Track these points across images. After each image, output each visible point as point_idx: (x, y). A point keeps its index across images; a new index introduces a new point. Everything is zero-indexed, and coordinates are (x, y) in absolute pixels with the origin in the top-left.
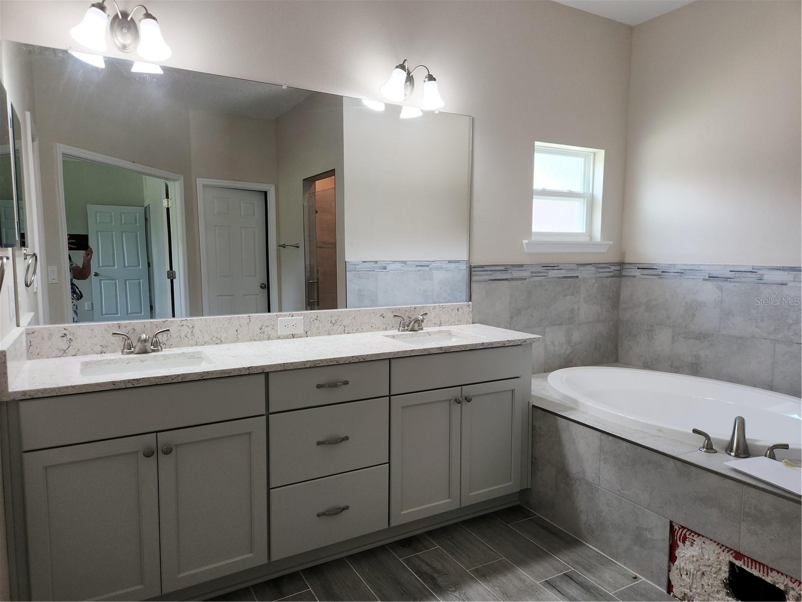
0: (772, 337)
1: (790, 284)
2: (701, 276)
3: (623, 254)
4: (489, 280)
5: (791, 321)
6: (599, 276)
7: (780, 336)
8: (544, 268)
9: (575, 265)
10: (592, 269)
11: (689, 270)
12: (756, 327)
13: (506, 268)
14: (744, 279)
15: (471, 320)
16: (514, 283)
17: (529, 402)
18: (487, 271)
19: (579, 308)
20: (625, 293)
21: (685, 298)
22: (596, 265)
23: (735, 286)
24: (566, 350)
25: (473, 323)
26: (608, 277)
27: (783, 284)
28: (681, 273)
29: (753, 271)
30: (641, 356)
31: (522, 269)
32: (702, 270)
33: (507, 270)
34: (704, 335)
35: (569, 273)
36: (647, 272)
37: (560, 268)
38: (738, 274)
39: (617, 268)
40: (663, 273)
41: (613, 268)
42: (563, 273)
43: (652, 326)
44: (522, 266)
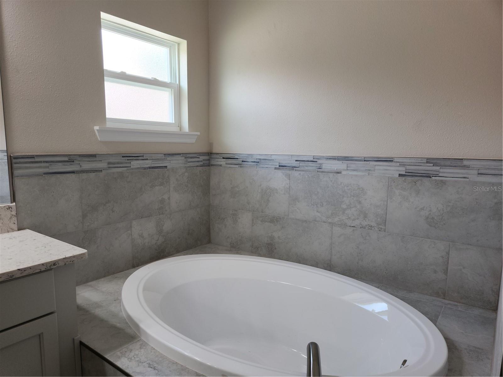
0: (330, 220)
1: (344, 173)
2: (273, 165)
3: (211, 145)
4: (44, 174)
5: (344, 206)
6: (189, 166)
7: (336, 219)
8: (124, 158)
9: (162, 155)
10: (181, 159)
11: (263, 159)
12: (317, 212)
13: (71, 159)
14: (306, 168)
15: (15, 227)
16: (84, 176)
17: (74, 339)
18: (40, 162)
19: (169, 198)
20: (214, 181)
21: (261, 186)
22: (186, 156)
23: (300, 174)
24: (157, 240)
25: (19, 229)
26: (197, 166)
27: (338, 173)
28: (257, 162)
29: (314, 160)
30: (228, 237)
31: (95, 159)
32: (274, 160)
33: (73, 162)
34: (277, 218)
35: (156, 164)
36: (230, 161)
37: (144, 158)
38: (302, 164)
39: (206, 158)
40: (243, 163)
41: (202, 158)
42: (148, 163)
43: (236, 211)
44: (94, 156)
